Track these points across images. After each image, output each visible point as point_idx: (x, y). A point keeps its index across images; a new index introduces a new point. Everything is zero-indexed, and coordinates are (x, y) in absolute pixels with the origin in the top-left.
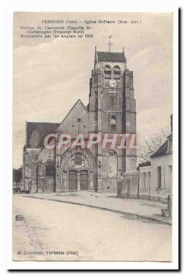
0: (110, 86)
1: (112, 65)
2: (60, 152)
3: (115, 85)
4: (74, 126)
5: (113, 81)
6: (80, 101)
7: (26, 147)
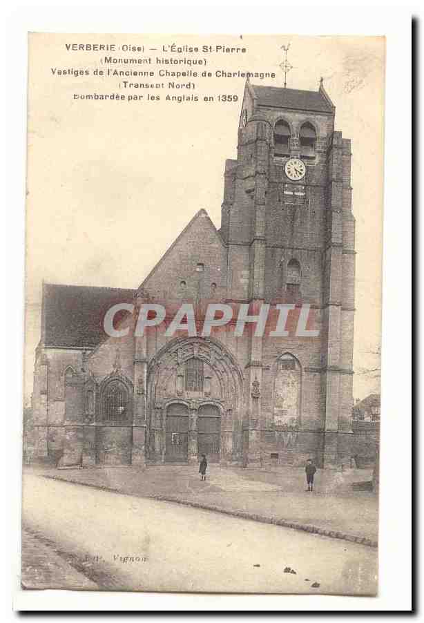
0: (289, 176)
1: (295, 119)
2: (147, 355)
3: (300, 173)
4: (185, 283)
5: (295, 163)
6: (206, 213)
7: (44, 345)
